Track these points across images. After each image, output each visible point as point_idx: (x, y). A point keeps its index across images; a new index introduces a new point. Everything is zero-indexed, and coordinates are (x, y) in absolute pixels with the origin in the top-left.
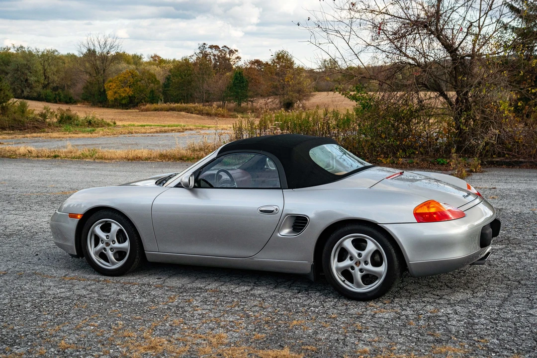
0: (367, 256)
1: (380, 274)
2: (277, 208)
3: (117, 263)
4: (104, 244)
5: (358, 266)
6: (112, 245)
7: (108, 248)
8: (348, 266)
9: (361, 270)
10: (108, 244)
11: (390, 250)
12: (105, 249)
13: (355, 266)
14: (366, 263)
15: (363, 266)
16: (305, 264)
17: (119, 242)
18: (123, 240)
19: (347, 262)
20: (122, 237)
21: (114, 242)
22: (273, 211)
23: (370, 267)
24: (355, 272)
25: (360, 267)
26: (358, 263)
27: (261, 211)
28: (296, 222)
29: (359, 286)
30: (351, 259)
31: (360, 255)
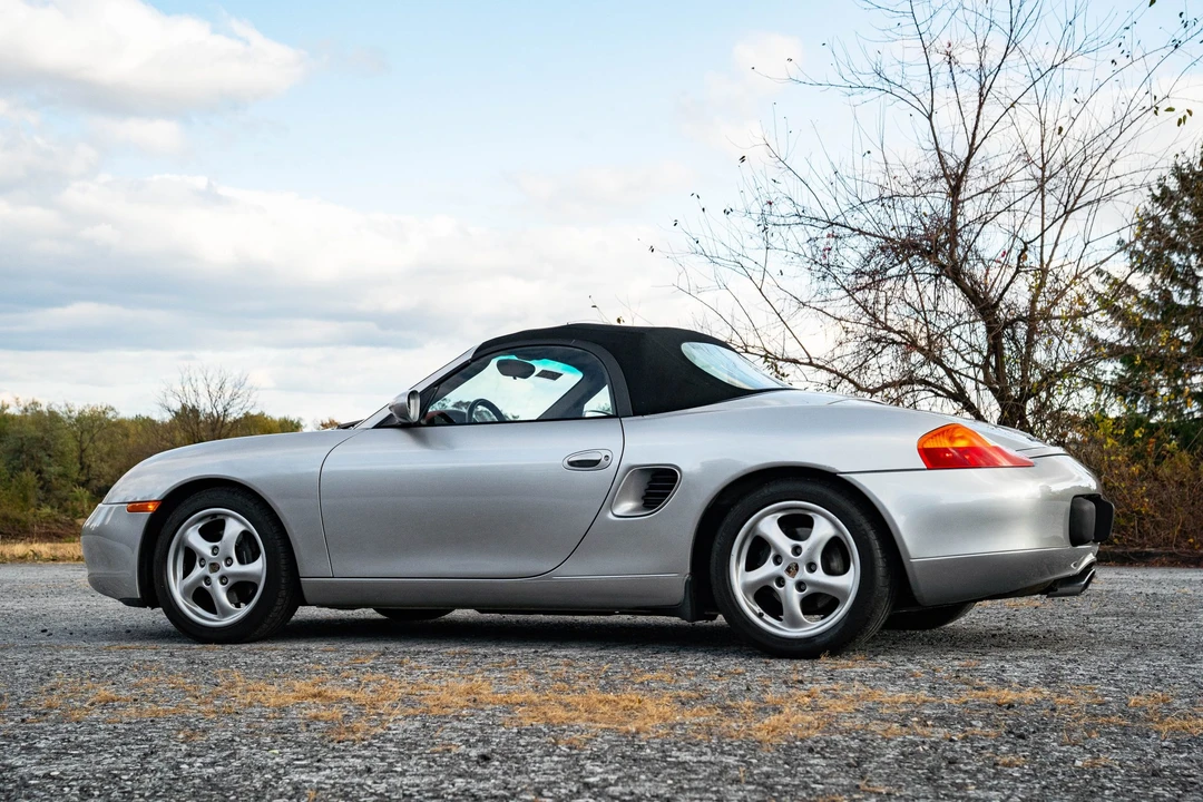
0: (812, 550)
1: (844, 593)
2: (609, 454)
3: (234, 612)
4: (207, 566)
5: (793, 576)
6: (225, 569)
7: (215, 577)
8: (770, 578)
9: (800, 585)
10: (214, 567)
11: (866, 534)
12: (207, 579)
13: (785, 576)
14: (811, 567)
15: (804, 574)
16: (672, 578)
17: (241, 562)
18: (250, 557)
19: (768, 569)
20: (249, 550)
21: (229, 561)
22: (597, 462)
23: (820, 576)
24: (785, 590)
25: (798, 577)
26: (793, 569)
27: (571, 464)
28: (651, 487)
29: (795, 623)
30: (777, 560)
31: (797, 550)
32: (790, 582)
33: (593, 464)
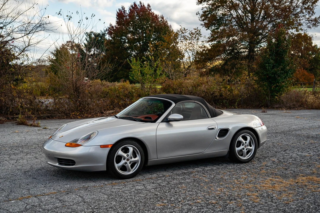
1: (252, 150)
4: (126, 160)
6: (131, 160)
8: (242, 149)
10: (128, 160)
12: (125, 163)
13: (245, 148)
16: (226, 151)
17: (134, 158)
19: (241, 147)
21: (131, 158)
23: (249, 147)
26: (246, 146)
27: (208, 129)
29: (245, 156)
30: (243, 145)
31: (246, 143)
32: (245, 149)
33: (213, 129)
